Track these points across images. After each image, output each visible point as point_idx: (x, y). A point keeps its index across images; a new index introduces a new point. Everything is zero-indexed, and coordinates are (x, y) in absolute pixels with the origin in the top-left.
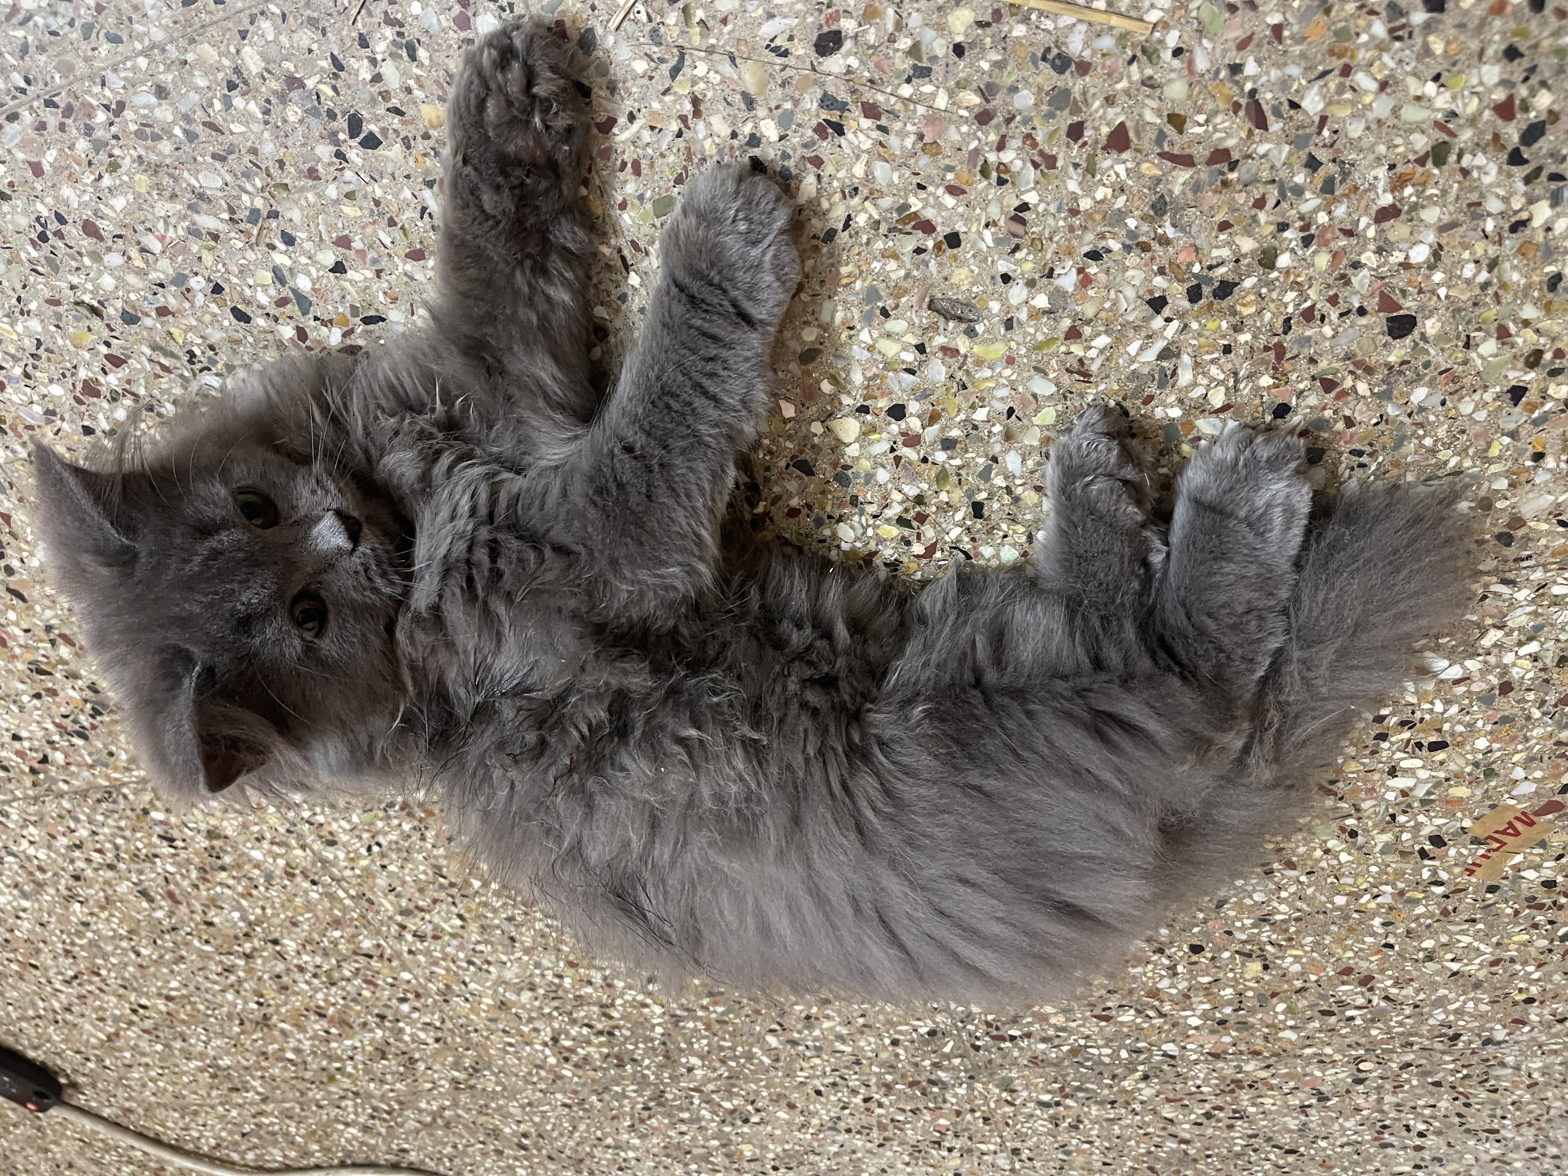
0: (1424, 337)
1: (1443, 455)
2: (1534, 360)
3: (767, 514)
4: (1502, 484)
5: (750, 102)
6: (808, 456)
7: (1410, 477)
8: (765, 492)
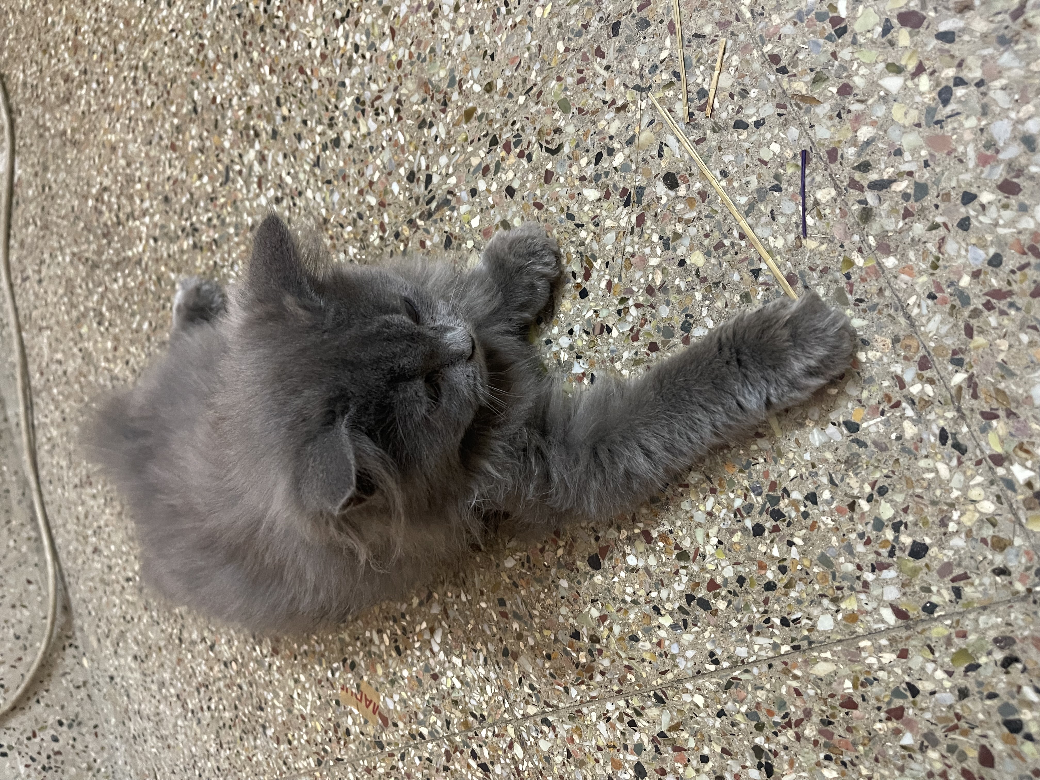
0: (592, 576)
1: (538, 606)
2: (595, 639)
3: (418, 228)
4: (531, 642)
5: (630, 142)
6: (455, 243)
7: (523, 592)
8: (429, 222)
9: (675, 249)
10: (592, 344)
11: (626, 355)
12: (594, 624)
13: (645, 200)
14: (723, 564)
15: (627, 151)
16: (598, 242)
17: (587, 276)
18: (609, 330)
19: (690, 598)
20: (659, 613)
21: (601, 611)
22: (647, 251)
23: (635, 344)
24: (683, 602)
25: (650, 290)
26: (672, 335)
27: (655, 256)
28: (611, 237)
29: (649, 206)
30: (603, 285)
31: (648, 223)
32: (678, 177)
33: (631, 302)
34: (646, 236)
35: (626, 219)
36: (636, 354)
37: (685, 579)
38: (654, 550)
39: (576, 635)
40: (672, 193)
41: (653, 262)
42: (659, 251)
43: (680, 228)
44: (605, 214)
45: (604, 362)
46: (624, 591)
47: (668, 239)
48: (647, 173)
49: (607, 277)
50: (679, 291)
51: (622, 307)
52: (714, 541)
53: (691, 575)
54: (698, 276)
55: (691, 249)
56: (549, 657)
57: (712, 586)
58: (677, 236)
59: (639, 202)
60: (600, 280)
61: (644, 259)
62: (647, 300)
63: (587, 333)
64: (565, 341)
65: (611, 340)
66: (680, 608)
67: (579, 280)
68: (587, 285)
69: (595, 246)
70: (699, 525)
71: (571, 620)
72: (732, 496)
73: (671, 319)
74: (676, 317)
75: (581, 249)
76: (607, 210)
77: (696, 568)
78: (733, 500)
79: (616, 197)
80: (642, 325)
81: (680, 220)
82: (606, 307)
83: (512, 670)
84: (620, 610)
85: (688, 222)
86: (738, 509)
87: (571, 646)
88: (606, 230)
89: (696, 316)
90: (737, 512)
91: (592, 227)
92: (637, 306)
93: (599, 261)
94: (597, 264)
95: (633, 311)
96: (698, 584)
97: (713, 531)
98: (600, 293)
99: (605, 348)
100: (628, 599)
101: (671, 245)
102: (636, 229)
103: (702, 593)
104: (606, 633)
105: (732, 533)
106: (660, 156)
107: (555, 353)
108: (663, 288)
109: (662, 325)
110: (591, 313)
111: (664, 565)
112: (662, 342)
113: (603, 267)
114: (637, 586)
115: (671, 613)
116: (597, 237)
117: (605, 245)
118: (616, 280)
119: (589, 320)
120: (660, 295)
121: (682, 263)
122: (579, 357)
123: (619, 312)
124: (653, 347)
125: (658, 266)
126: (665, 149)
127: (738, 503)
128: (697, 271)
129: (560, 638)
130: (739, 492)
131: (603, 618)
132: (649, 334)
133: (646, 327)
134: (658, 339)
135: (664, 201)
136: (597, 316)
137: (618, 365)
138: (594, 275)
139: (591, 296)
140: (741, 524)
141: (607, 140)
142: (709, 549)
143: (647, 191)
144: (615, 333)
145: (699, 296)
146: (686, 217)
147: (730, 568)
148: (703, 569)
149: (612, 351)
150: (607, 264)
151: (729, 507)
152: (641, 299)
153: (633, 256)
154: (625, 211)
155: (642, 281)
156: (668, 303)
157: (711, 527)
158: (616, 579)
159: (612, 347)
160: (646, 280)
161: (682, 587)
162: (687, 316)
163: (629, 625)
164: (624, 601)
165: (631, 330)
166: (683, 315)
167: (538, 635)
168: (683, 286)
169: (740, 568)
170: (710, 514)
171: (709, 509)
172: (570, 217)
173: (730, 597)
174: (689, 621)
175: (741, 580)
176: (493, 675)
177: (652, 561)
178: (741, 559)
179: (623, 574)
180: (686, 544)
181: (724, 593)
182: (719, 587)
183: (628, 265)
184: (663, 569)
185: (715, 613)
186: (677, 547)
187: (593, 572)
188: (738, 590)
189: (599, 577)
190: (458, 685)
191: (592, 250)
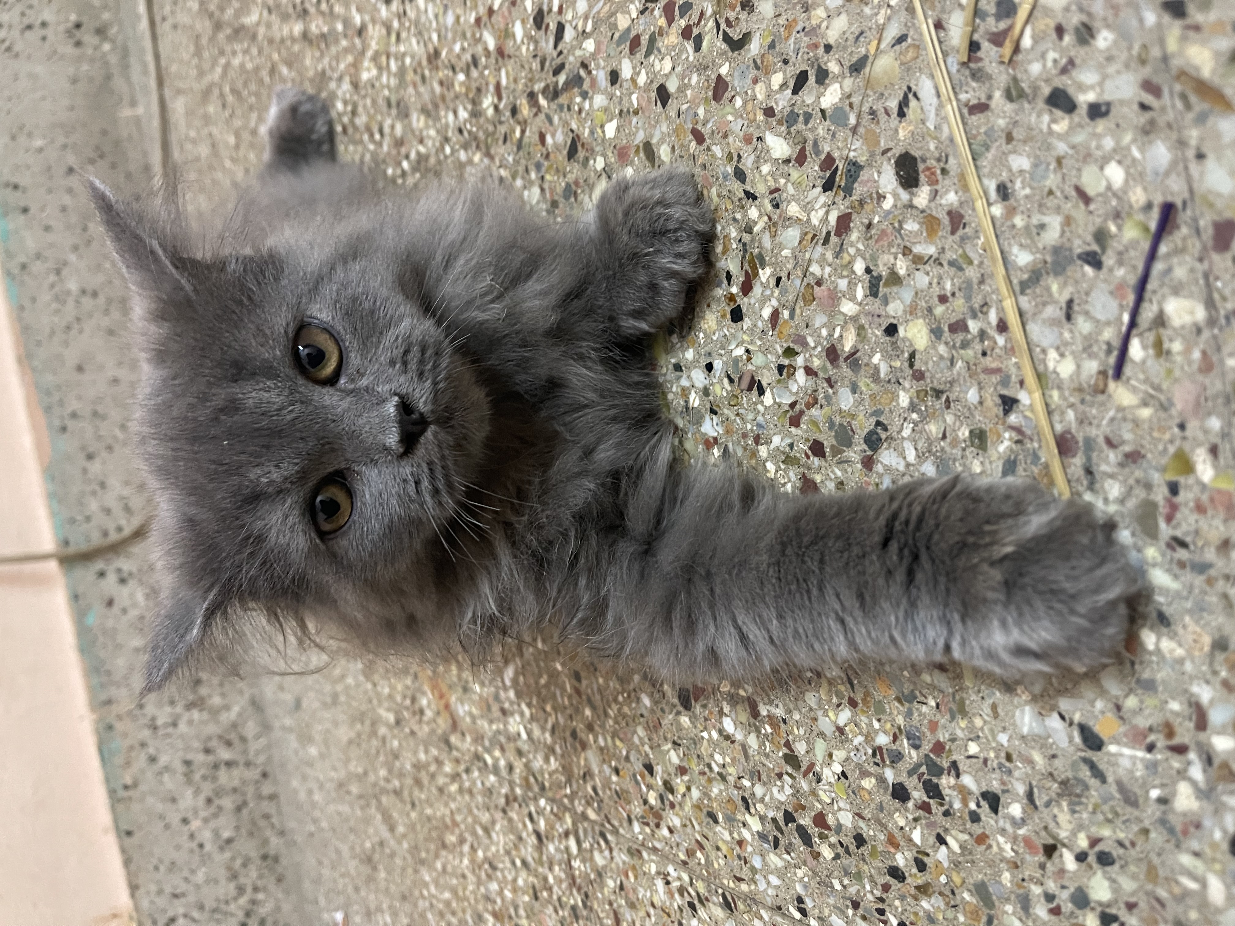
3: (539, 109)
5: (857, 68)
6: (581, 153)
8: (553, 106)
9: (886, 302)
10: (733, 401)
11: (776, 440)
12: (672, 770)
13: (859, 190)
14: (842, 804)
15: (848, 83)
16: (773, 236)
17: (747, 288)
18: (761, 392)
19: (789, 818)
20: (748, 808)
21: (681, 760)
22: (843, 284)
23: (793, 429)
24: (780, 816)
25: (832, 354)
26: (849, 444)
27: (853, 299)
28: (792, 235)
29: (861, 203)
30: (767, 313)
31: (854, 236)
32: (921, 167)
33: (800, 361)
34: (846, 258)
35: (821, 213)
36: (791, 446)
37: (788, 791)
38: (758, 731)
39: (649, 768)
40: (904, 196)
41: (848, 308)
42: (860, 293)
43: (902, 267)
44: (791, 189)
45: (745, 436)
46: (712, 756)
47: (879, 278)
48: (872, 140)
49: (775, 303)
50: (875, 376)
51: (786, 362)
52: (838, 769)
53: (797, 792)
54: (911, 365)
55: (912, 311)
56: (617, 771)
57: (820, 820)
58: (895, 279)
59: (848, 191)
60: (765, 300)
61: (834, 298)
62: (824, 369)
63: (731, 381)
64: (699, 377)
65: (760, 407)
66: (774, 820)
67: (734, 290)
68: (744, 302)
69: (767, 242)
70: (821, 734)
71: (647, 748)
72: (876, 725)
73: (853, 416)
74: (861, 416)
75: (746, 238)
76: (797, 185)
77: (805, 785)
78: (876, 732)
79: (813, 167)
80: (809, 406)
81: (906, 251)
82: (766, 351)
83: (578, 758)
84: (703, 773)
85: (918, 261)
86: (880, 748)
87: (643, 777)
88: (788, 221)
89: (893, 429)
90: (877, 751)
91: (769, 207)
92: (809, 371)
93: (768, 271)
94: (765, 274)
95: (800, 375)
96: (803, 808)
97: (839, 755)
98: (760, 324)
99: (750, 416)
100: (716, 769)
101: (882, 290)
102: (834, 239)
103: (805, 820)
104: (682, 789)
105: (865, 774)
106: (902, 114)
107: (683, 389)
108: (853, 359)
109: (837, 420)
110: (740, 352)
111: (767, 756)
112: (832, 447)
113: (773, 282)
114: (728, 760)
115: (762, 818)
116: (772, 226)
117: (781, 247)
118: (786, 314)
119: (736, 361)
120: (845, 369)
121: (891, 330)
122: (713, 412)
123: (781, 368)
124: (817, 449)
125: (854, 319)
126: (913, 103)
127: (882, 740)
128: (912, 356)
129: (632, 758)
130: (888, 726)
131: (682, 771)
132: (815, 423)
133: (814, 411)
134: (828, 441)
135: (888, 204)
136: (749, 359)
137: (763, 451)
138: (757, 290)
139: (747, 323)
140: (879, 770)
141: (821, 50)
142: (829, 774)
143: (864, 175)
144: (768, 399)
145: (904, 400)
146: (918, 249)
147: (850, 816)
148: (814, 793)
149: (759, 425)
150: (779, 280)
151: (869, 737)
152: (816, 363)
153: (819, 283)
154: (823, 199)
155: (824, 332)
156: (854, 389)
157: (837, 748)
158: (705, 734)
159: (760, 418)
160: (831, 335)
161: (783, 798)
162: (878, 423)
163: (710, 799)
164: (709, 766)
165: (793, 405)
166: (873, 420)
167: (609, 739)
168: (884, 369)
169: (861, 824)
170: (841, 730)
171: (841, 722)
172: (740, 175)
173: (840, 850)
174: (782, 842)
175: (860, 840)
176: (558, 750)
177: (753, 741)
178: (867, 813)
179: (715, 735)
180: (800, 748)
181: (833, 839)
182: (828, 828)
183: (809, 298)
184: (763, 759)
185: (817, 855)
186: (787, 744)
187: (681, 709)
188: (852, 848)
189: (687, 719)
190: (524, 736)
191: (760, 247)
